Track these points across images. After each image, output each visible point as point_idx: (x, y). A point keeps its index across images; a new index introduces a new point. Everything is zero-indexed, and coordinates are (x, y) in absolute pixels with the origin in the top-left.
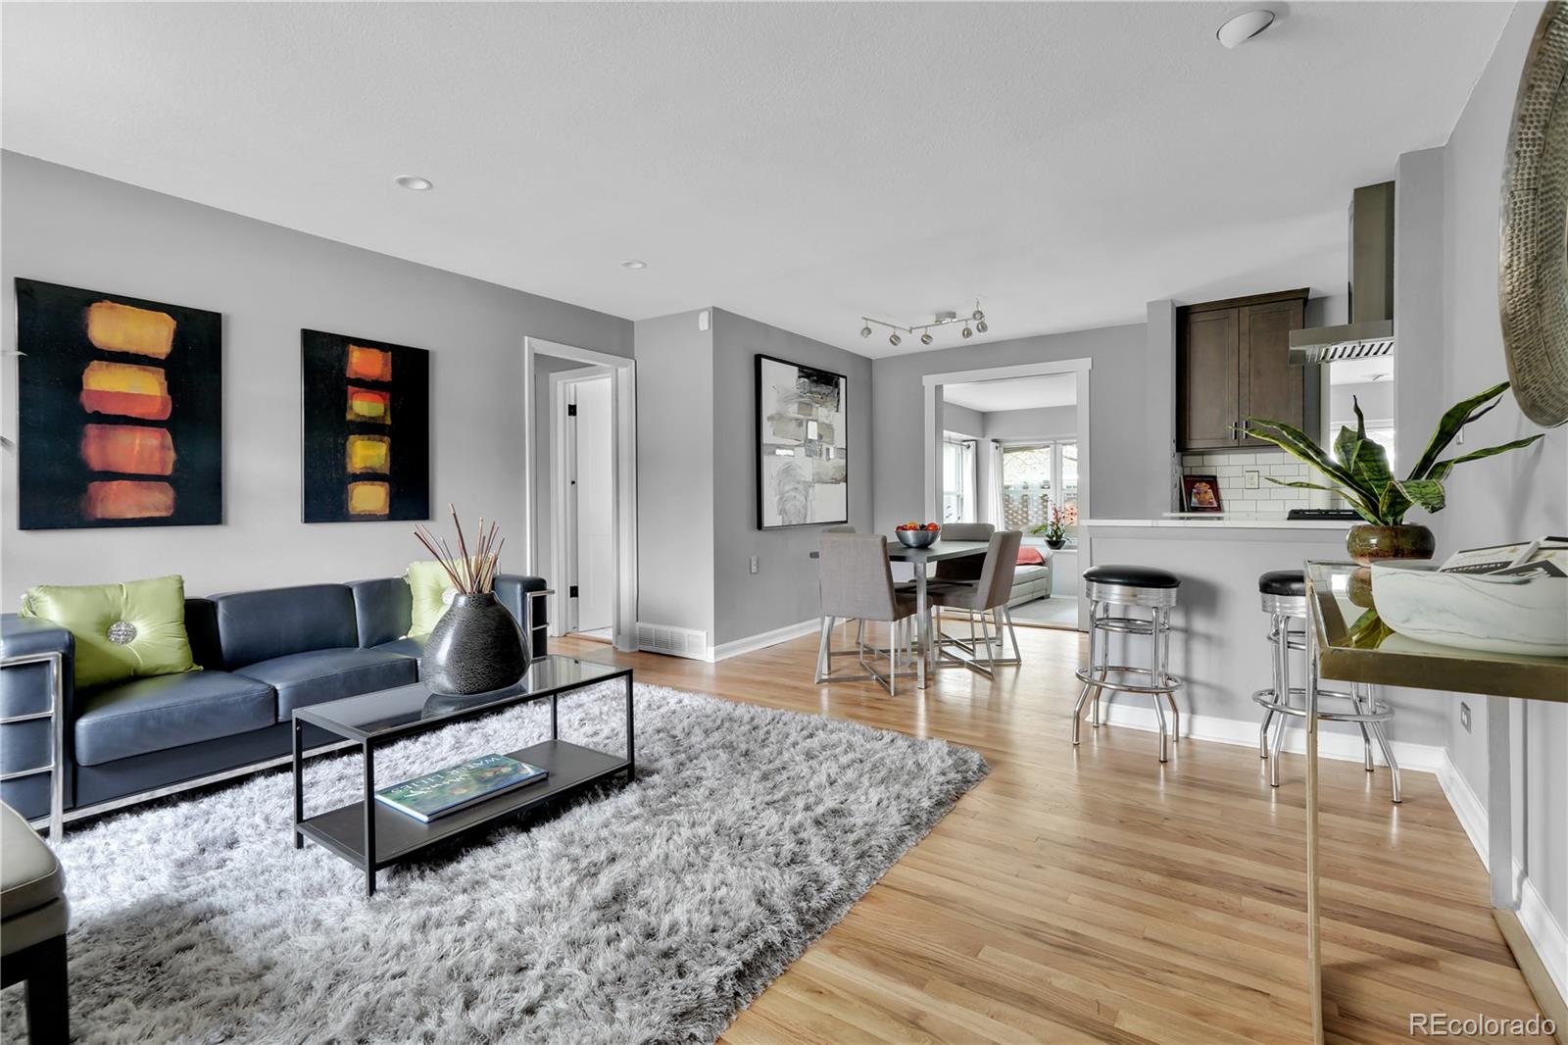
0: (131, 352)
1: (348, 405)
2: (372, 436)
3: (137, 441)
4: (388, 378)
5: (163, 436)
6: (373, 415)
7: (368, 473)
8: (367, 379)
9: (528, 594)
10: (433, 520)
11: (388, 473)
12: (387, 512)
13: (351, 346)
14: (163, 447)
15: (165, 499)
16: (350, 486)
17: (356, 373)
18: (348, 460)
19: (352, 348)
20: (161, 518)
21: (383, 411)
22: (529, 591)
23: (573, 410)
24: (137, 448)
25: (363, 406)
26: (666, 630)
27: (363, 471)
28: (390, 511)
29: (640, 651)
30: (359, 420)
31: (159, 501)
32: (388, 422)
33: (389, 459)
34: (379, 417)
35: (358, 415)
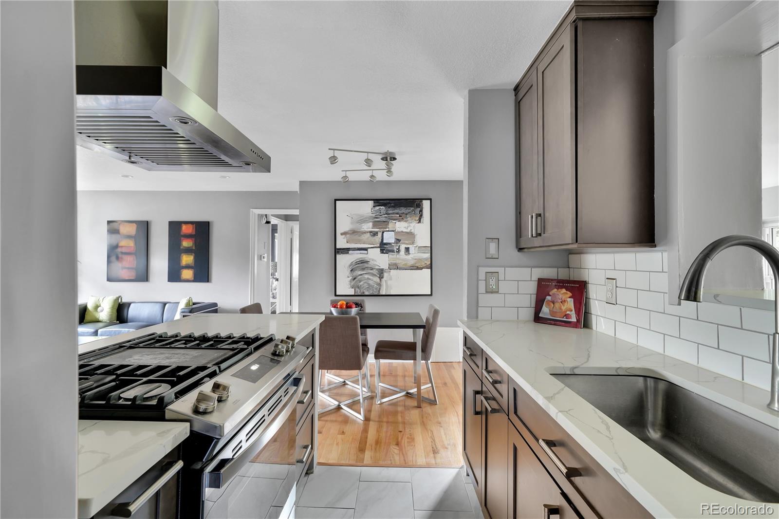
0: (128, 235)
1: (181, 244)
2: (189, 253)
3: (129, 259)
4: (194, 233)
5: (134, 257)
7: (187, 266)
8: (187, 234)
11: (193, 265)
12: (193, 279)
14: (134, 260)
15: (133, 274)
16: (182, 270)
17: (184, 233)
18: (181, 262)
19: (183, 225)
20: (133, 279)
21: (192, 244)
24: (129, 261)
25: (186, 244)
32: (194, 248)
33: (194, 261)
34: (190, 247)
35: (184, 247)
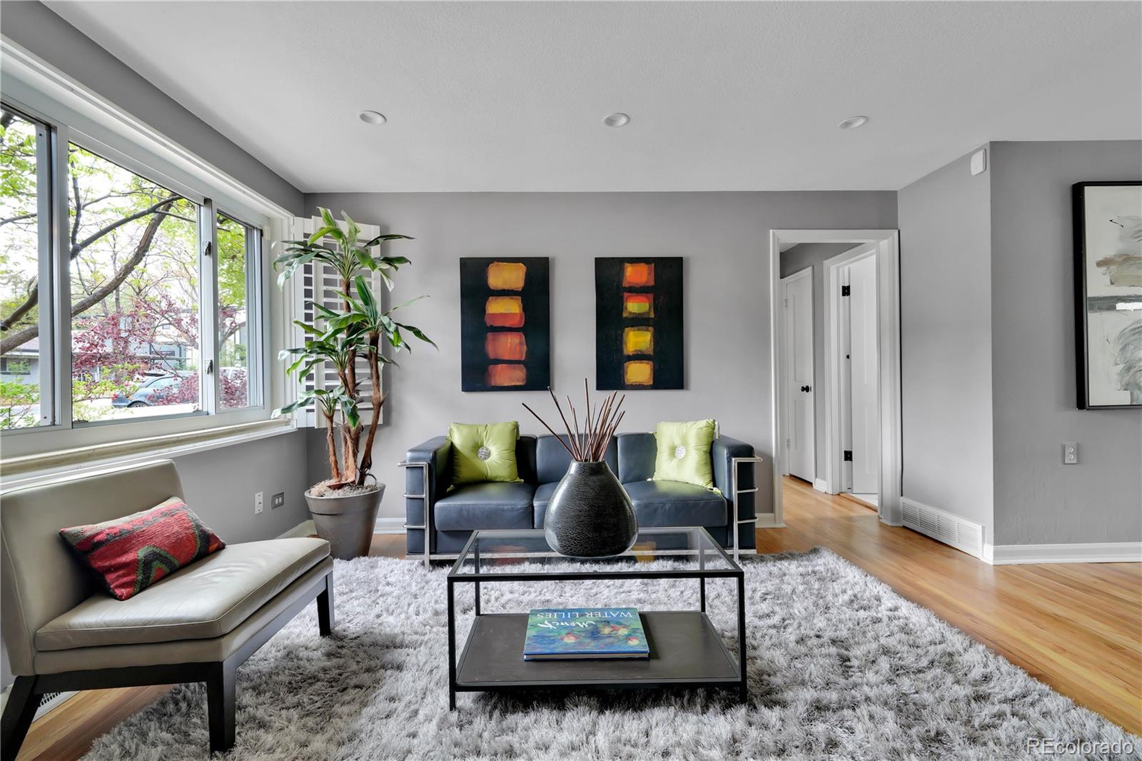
0: (506, 289)
1: (624, 306)
2: (641, 327)
3: (509, 341)
4: (652, 283)
5: (521, 336)
6: (640, 312)
7: (638, 355)
8: (636, 286)
9: (733, 459)
10: (687, 389)
11: (652, 353)
12: (651, 383)
13: (626, 264)
14: (521, 344)
15: (521, 374)
16: (626, 364)
17: (629, 283)
18: (624, 346)
20: (520, 386)
21: (648, 308)
22: (735, 457)
23: (846, 291)
24: (509, 345)
25: (635, 306)
26: (932, 512)
27: (635, 353)
28: (654, 382)
29: (904, 527)
30: (631, 316)
31: (518, 375)
32: (652, 316)
33: (652, 343)
34: (645, 313)
35: (631, 313)
